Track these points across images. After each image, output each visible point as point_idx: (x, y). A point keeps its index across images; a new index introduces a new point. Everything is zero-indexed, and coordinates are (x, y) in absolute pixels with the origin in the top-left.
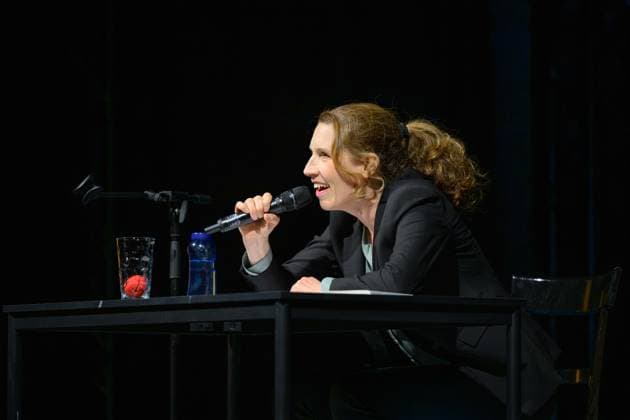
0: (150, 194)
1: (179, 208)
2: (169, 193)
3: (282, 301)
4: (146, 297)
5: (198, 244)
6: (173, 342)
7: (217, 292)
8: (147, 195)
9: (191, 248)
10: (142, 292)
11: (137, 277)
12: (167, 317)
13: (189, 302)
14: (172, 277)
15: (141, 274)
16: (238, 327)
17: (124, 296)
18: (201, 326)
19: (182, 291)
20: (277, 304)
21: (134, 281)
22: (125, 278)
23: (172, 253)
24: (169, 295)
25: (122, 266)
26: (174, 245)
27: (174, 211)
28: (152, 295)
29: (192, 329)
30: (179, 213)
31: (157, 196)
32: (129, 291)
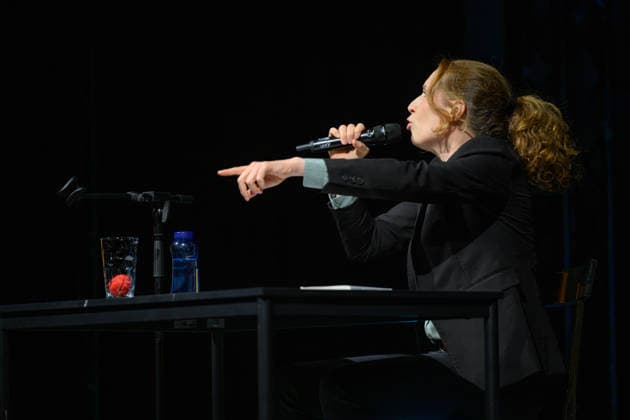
0: (133, 194)
1: (162, 208)
2: (151, 193)
3: (264, 298)
4: (130, 295)
5: (180, 243)
6: (158, 340)
7: (201, 290)
8: (130, 196)
9: (174, 247)
10: (127, 290)
11: (121, 276)
12: (152, 315)
13: (173, 300)
14: (155, 275)
15: (125, 273)
16: (221, 324)
17: (109, 295)
18: (185, 324)
19: (166, 289)
20: (260, 300)
21: (119, 280)
22: (110, 278)
23: (155, 253)
24: (154, 293)
25: (106, 266)
26: (157, 244)
27: (156, 211)
28: (136, 294)
29: (176, 327)
30: (161, 213)
31: (140, 196)
32: (114, 290)
